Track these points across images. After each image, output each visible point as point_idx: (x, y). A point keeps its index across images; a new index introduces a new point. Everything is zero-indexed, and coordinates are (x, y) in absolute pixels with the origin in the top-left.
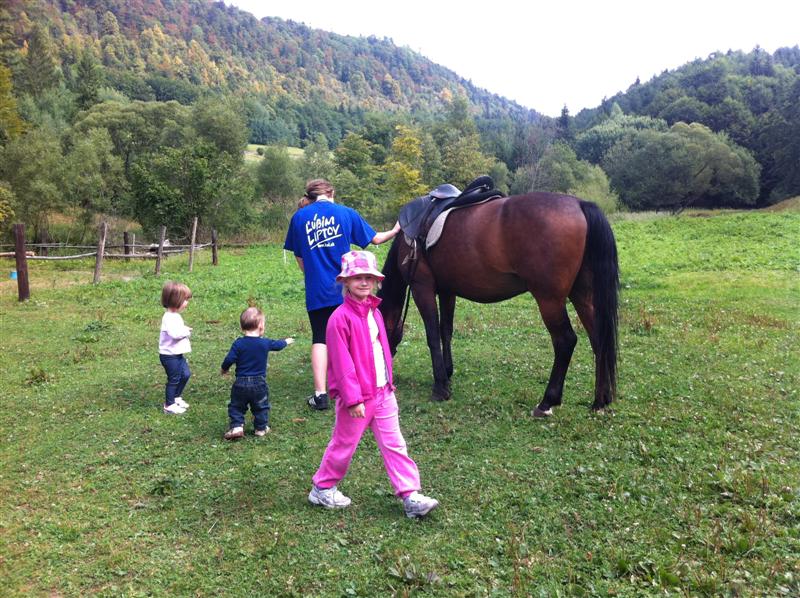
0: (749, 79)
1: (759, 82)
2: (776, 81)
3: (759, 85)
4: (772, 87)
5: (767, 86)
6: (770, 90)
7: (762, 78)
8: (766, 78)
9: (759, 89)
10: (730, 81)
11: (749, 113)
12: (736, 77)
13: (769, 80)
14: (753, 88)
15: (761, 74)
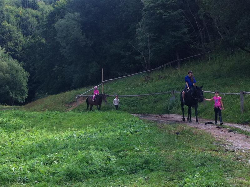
0: (21, 10)
1: (28, 13)
2: (39, 14)
3: (27, 15)
4: (37, 17)
5: (33, 16)
6: (35, 19)
7: (30, 10)
8: (33, 10)
9: (28, 18)
10: (7, 10)
11: (21, 35)
12: (12, 8)
13: (34, 12)
14: (23, 17)
15: (29, 7)
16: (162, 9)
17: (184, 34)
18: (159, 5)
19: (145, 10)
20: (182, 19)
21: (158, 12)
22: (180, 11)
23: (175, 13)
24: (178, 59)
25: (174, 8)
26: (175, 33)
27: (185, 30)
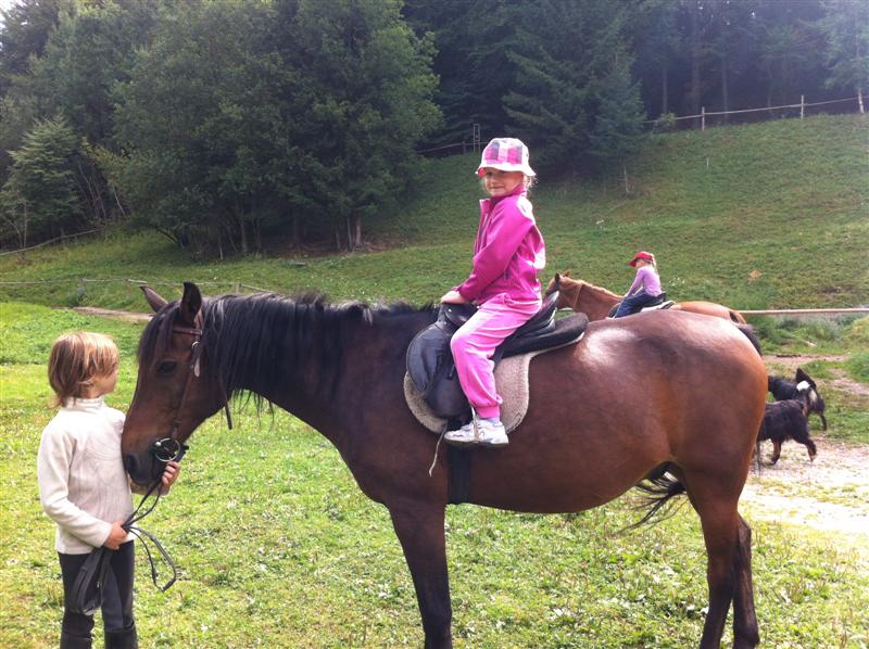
16: (42, 168)
17: (72, 203)
18: (38, 162)
19: (17, 168)
20: (70, 183)
21: (36, 172)
22: (68, 172)
23: (61, 175)
24: (63, 236)
25: (59, 168)
26: (60, 202)
27: (74, 198)
